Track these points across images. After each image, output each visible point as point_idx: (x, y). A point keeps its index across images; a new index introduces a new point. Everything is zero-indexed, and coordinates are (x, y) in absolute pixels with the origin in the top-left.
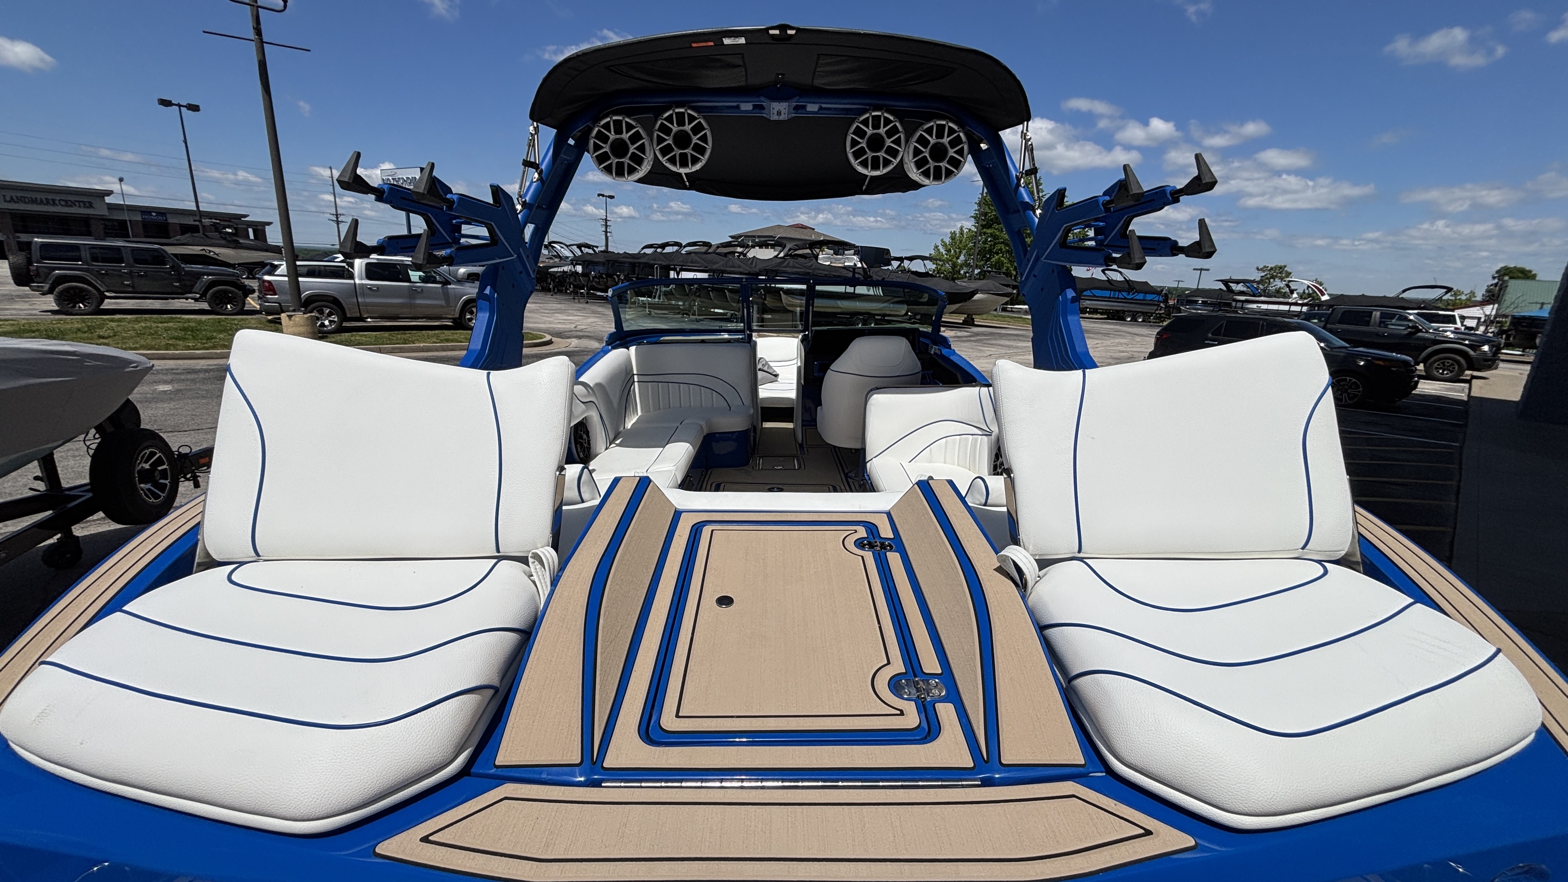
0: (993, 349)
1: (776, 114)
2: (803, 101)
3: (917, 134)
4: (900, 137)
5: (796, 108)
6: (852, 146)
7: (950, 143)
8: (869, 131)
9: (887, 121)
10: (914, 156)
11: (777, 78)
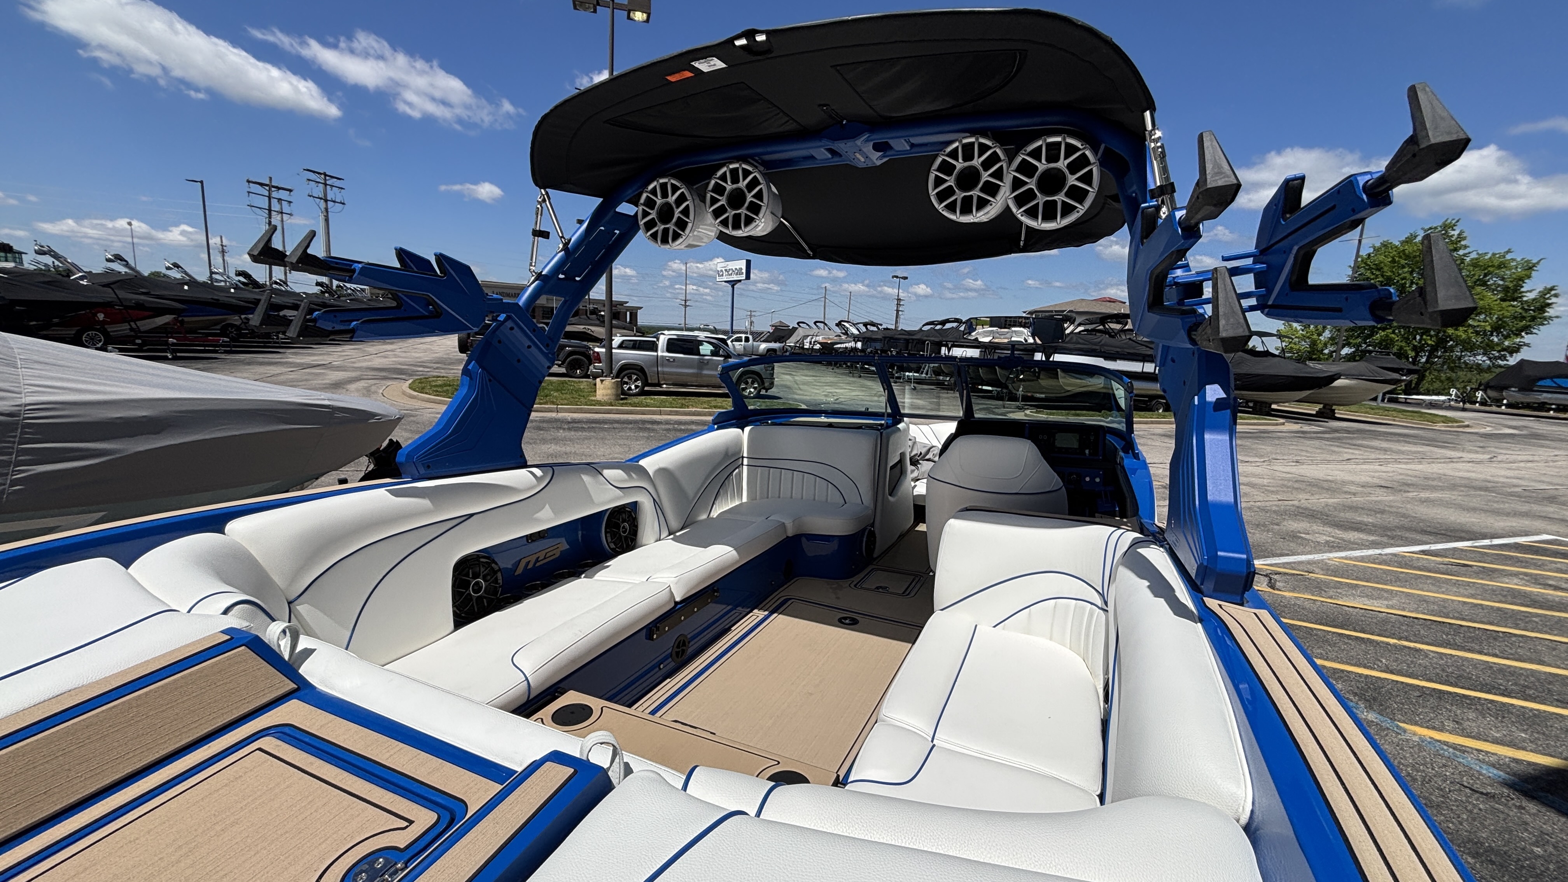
0: (1357, 452)
1: (863, 160)
2: (880, 137)
3: (1018, 160)
4: (1001, 167)
5: (877, 147)
6: (936, 185)
7: (1069, 166)
8: (960, 165)
9: (983, 148)
10: (1014, 190)
11: (823, 110)
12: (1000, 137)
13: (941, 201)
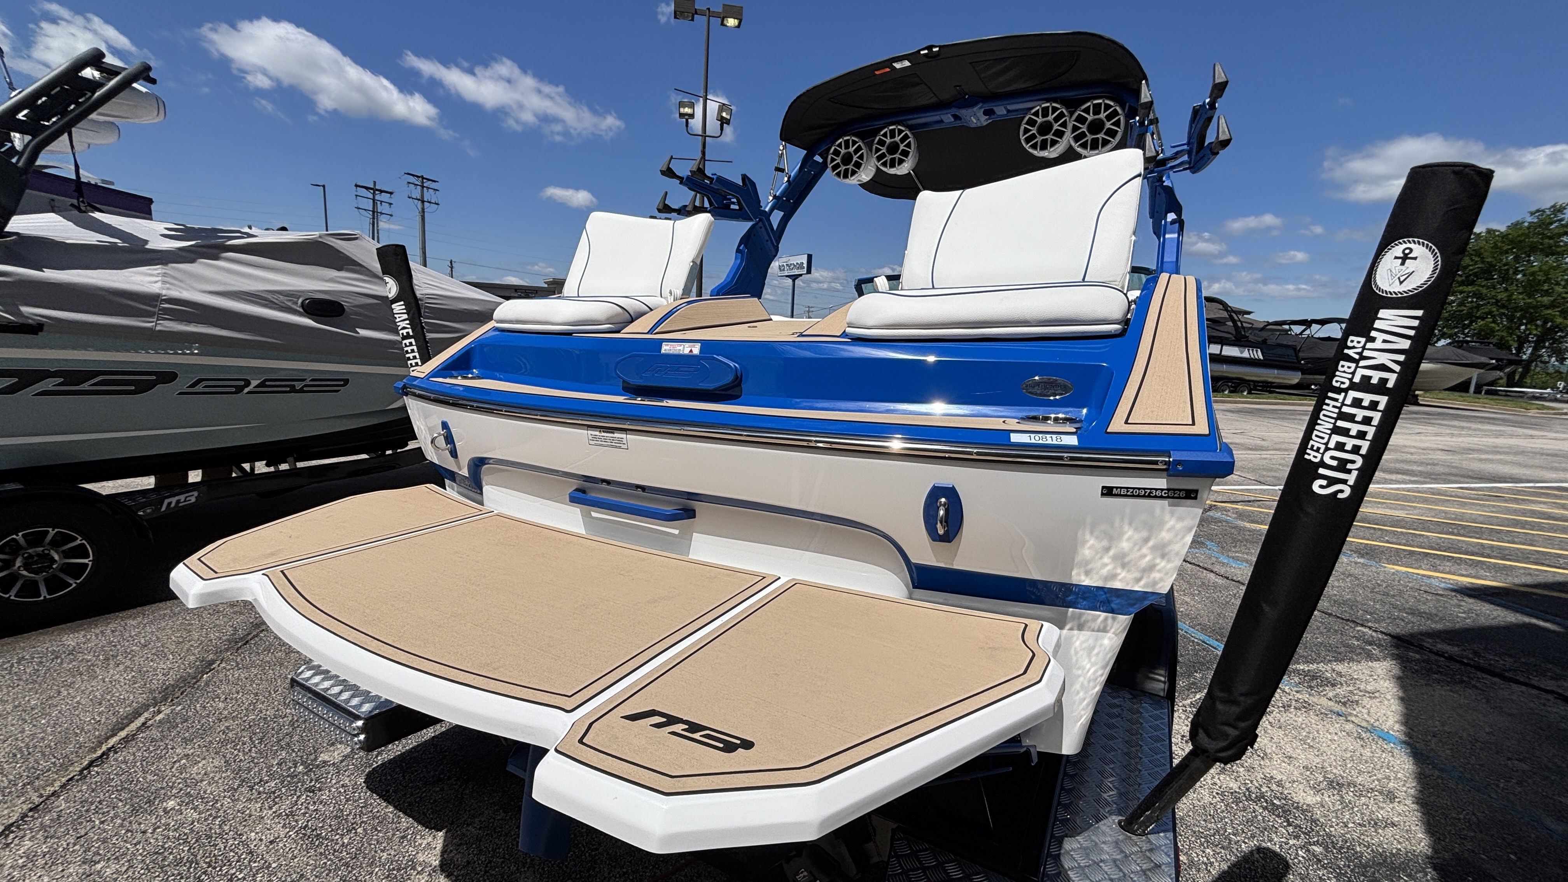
1: (975, 121)
2: (988, 106)
3: (1076, 114)
4: (1066, 121)
5: (986, 113)
6: (1025, 134)
7: (1107, 117)
8: (1040, 120)
9: (1055, 109)
10: (1073, 132)
11: (957, 90)
12: (1065, 102)
13: (1027, 143)
